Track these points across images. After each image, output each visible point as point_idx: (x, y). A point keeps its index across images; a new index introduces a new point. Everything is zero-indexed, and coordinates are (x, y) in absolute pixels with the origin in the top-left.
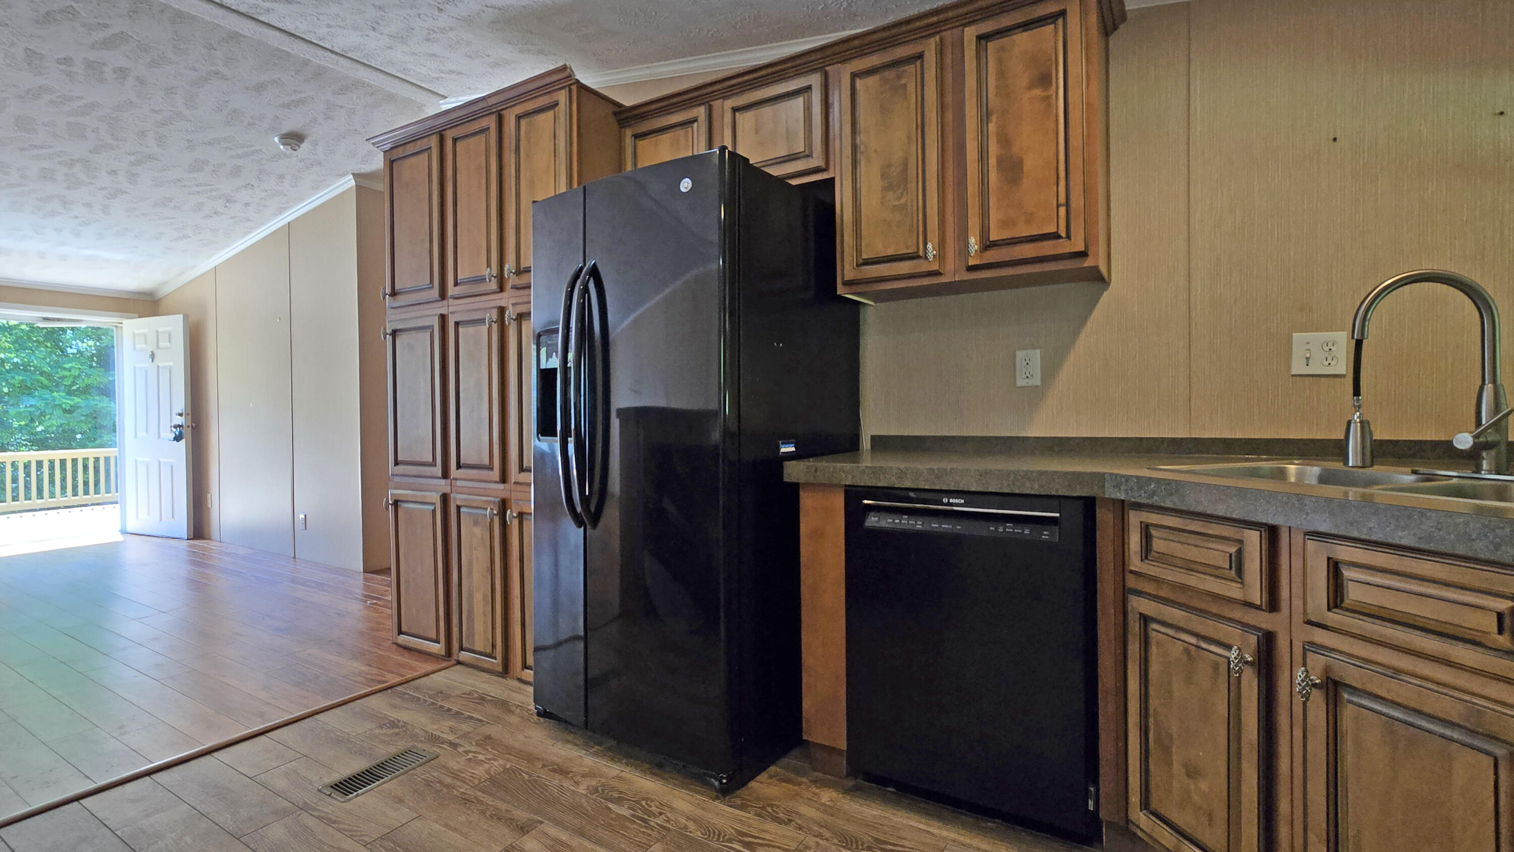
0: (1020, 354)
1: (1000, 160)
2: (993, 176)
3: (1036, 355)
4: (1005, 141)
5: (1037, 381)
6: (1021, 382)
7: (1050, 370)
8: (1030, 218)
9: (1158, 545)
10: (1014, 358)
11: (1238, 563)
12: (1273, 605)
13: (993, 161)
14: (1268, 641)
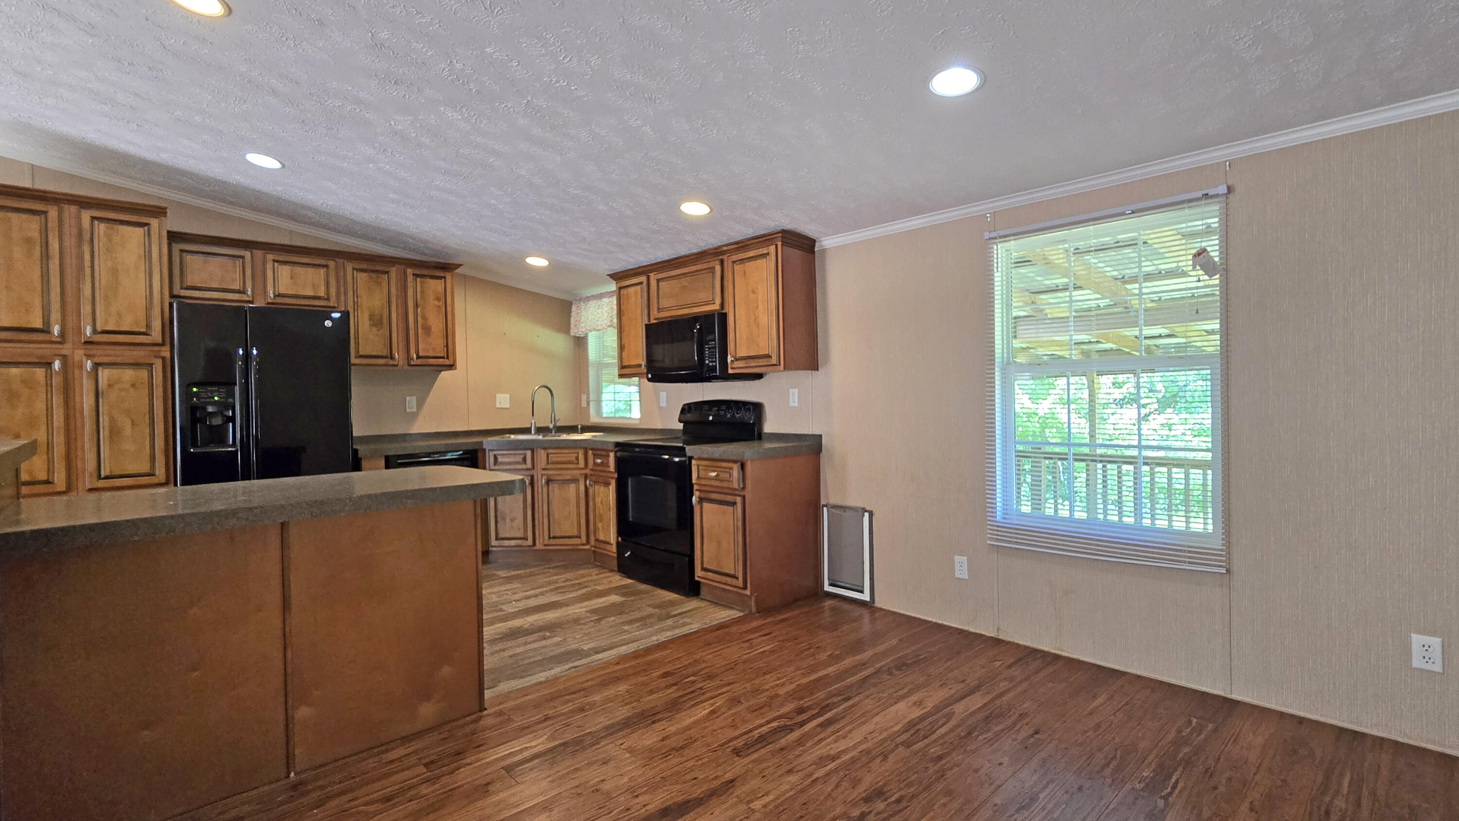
0: (408, 398)
1: (422, 325)
2: (420, 330)
3: (414, 399)
4: (424, 318)
5: (414, 410)
6: (408, 410)
7: (420, 404)
8: (434, 349)
9: (500, 459)
10: (405, 400)
11: (525, 460)
12: (533, 468)
13: (419, 325)
14: (532, 477)
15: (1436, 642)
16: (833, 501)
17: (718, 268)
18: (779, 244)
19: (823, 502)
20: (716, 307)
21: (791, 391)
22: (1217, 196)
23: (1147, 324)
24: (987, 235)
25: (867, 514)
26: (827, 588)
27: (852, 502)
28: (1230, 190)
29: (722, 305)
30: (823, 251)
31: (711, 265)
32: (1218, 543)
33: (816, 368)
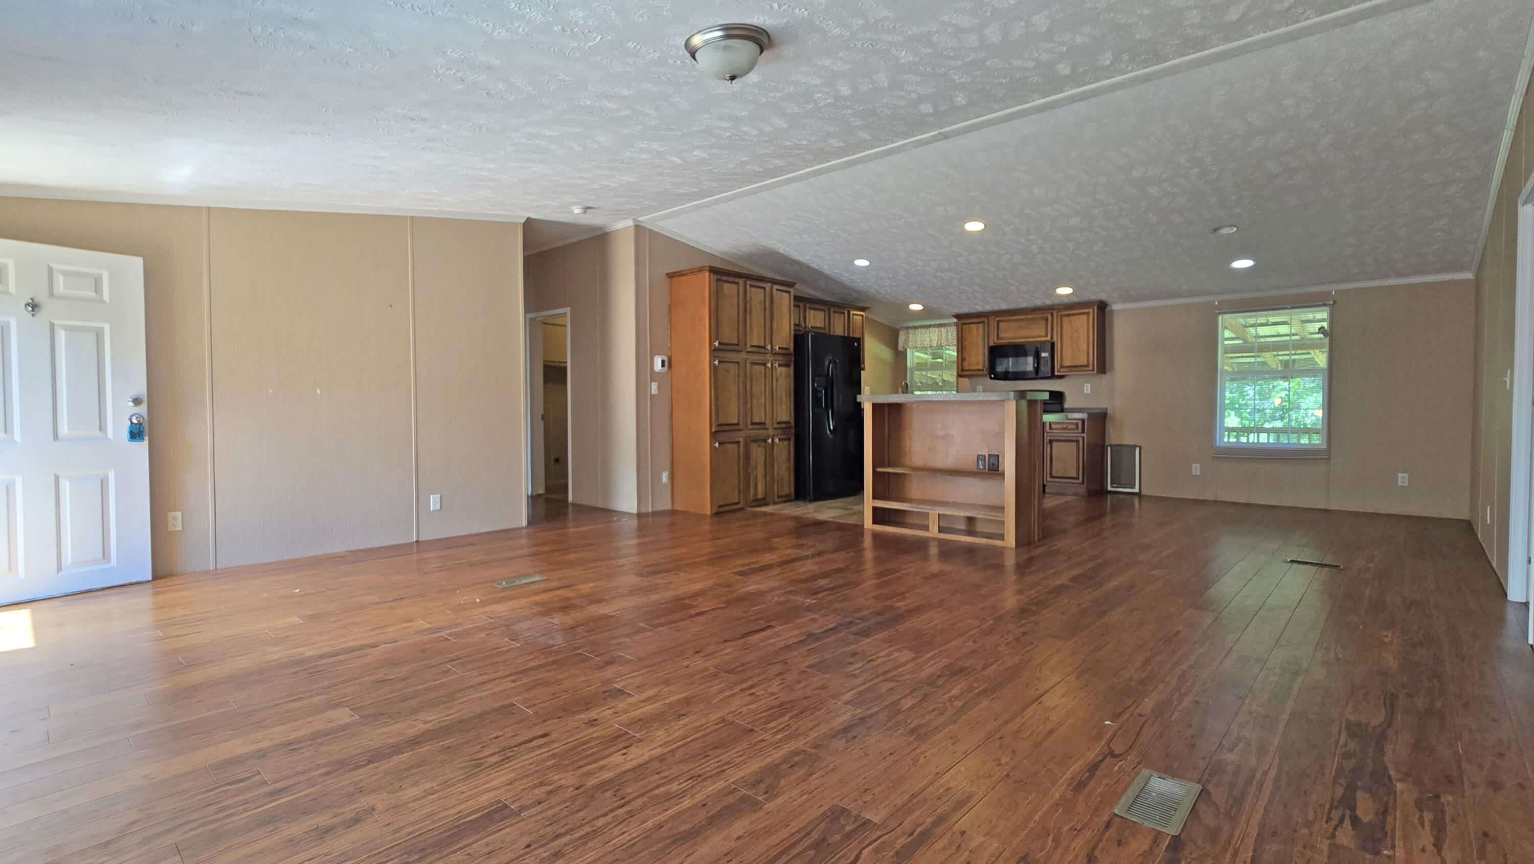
15: (1406, 475)
16: (1114, 442)
17: (1050, 318)
18: (1096, 308)
19: (1107, 443)
20: (1049, 338)
21: (1086, 385)
22: (1329, 304)
23: (1293, 350)
24: (1217, 311)
25: (1138, 449)
26: (1109, 488)
27: (1126, 442)
28: (1335, 302)
29: (1052, 338)
30: (1112, 311)
31: (1045, 315)
32: (1325, 447)
33: (1105, 373)
